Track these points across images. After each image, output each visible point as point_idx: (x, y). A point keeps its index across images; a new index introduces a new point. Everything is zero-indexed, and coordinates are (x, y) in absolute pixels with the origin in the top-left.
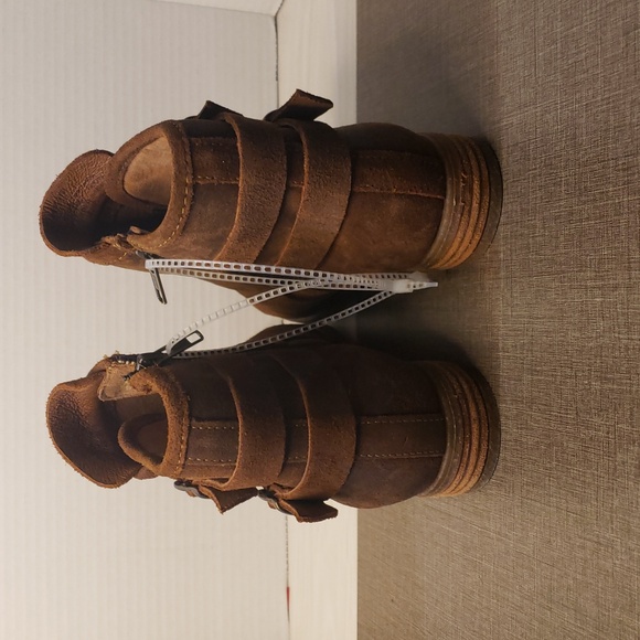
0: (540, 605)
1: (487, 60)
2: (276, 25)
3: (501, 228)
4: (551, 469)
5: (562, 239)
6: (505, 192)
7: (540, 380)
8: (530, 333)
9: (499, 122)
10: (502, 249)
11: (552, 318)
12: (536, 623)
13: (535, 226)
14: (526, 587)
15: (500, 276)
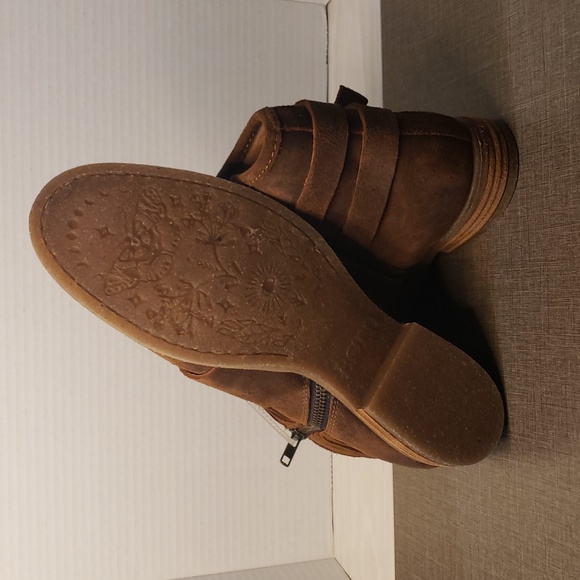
0: (560, 488)
1: (501, 59)
2: (327, 14)
3: (518, 192)
4: (566, 379)
5: (571, 197)
6: (521, 163)
7: (555, 310)
8: (546, 273)
9: (513, 108)
10: (519, 208)
11: (564, 259)
12: (557, 502)
13: (547, 189)
14: (547, 475)
15: (518, 229)
